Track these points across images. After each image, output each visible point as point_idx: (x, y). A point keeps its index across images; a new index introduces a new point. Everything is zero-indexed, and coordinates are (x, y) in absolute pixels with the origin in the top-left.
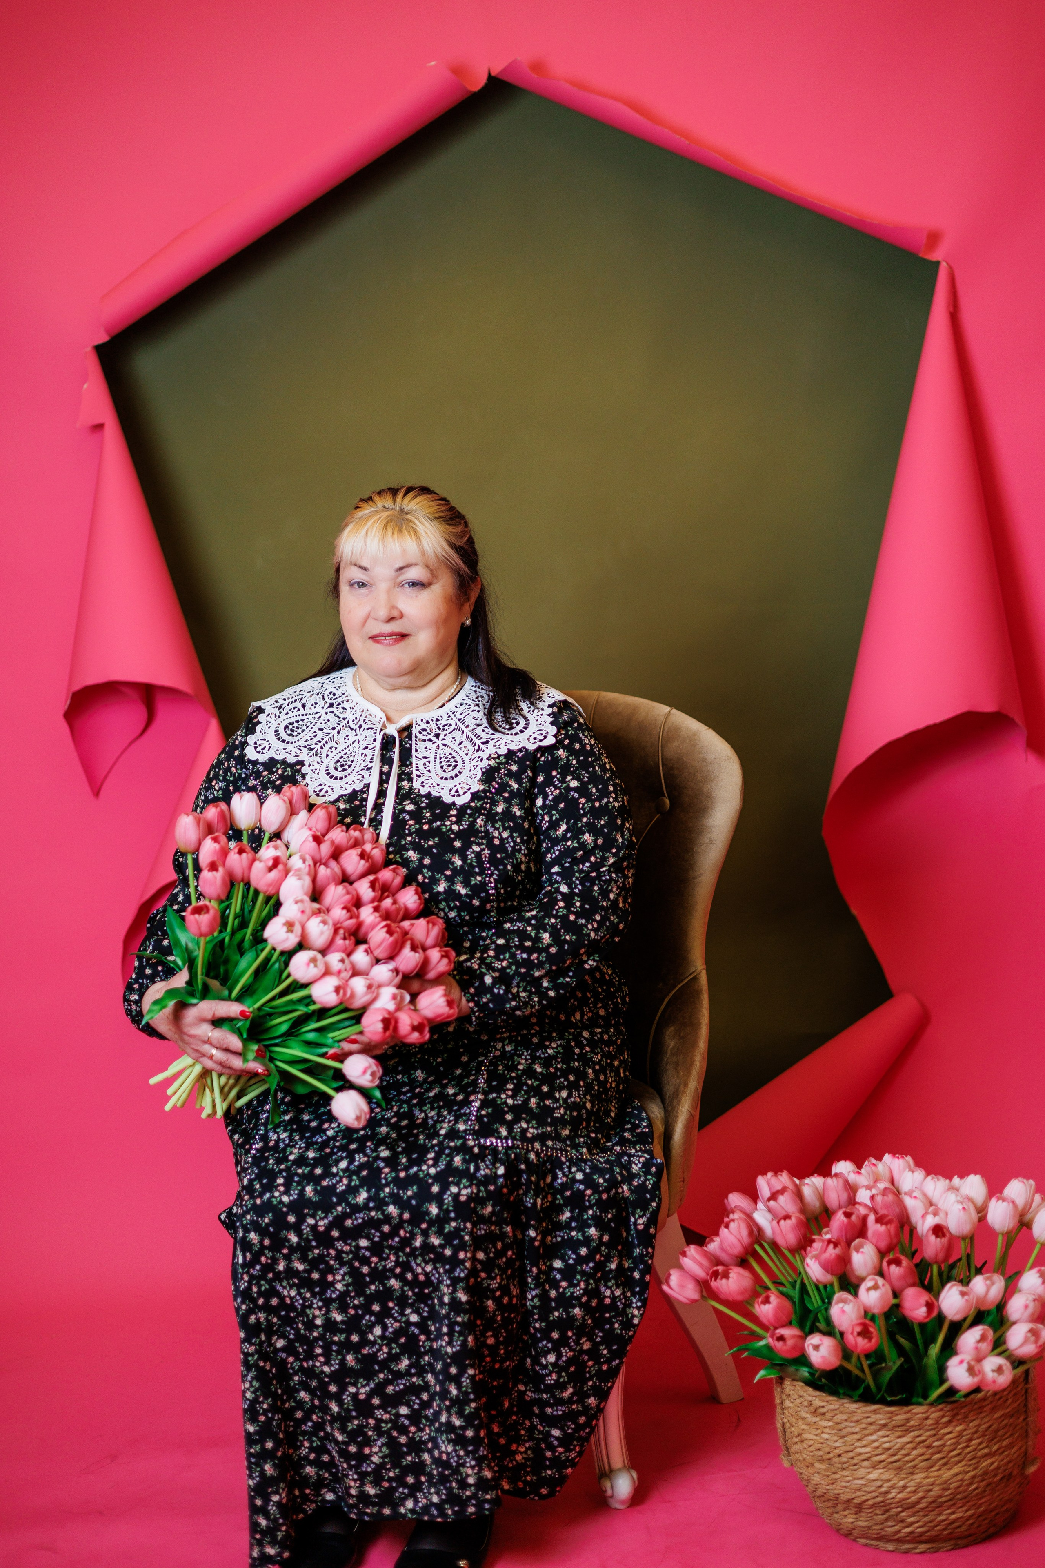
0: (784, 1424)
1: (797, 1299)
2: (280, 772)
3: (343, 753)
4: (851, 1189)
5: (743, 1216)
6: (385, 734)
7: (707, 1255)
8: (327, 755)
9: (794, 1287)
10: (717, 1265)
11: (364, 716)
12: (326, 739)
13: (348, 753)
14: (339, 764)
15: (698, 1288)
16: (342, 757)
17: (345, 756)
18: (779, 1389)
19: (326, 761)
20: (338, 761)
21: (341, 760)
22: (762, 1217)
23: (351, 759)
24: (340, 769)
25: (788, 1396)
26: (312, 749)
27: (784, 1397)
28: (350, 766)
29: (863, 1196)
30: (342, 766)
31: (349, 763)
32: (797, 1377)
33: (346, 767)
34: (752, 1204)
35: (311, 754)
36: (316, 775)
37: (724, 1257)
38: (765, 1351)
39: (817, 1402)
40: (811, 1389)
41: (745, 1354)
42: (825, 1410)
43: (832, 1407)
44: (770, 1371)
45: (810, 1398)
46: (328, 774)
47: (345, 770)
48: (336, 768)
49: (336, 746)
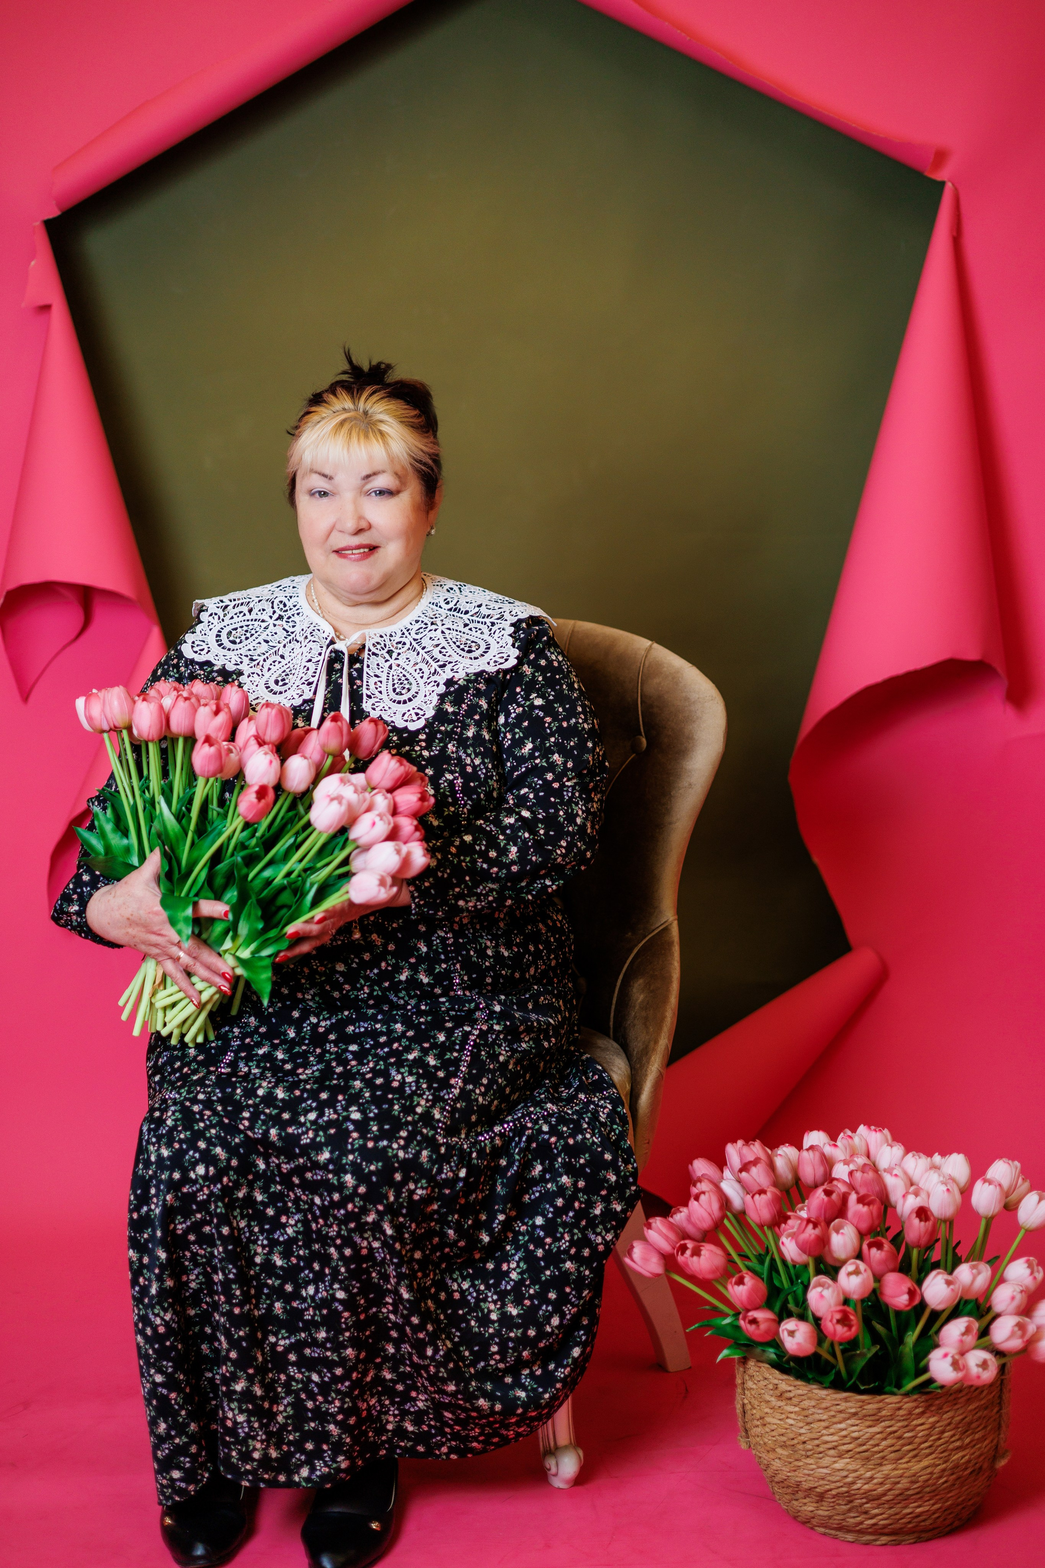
0: (744, 1405)
1: (765, 1276)
3: (286, 667)
4: (828, 1163)
5: (711, 1186)
6: (333, 649)
7: (672, 1227)
8: (269, 669)
9: (761, 1262)
10: (684, 1239)
13: (291, 666)
15: (662, 1262)
16: (284, 671)
17: (287, 671)
18: (741, 1369)
19: (267, 674)
20: (280, 675)
21: (283, 674)
22: (730, 1187)
23: (293, 672)
25: (751, 1376)
26: (253, 660)
27: (746, 1378)
29: (841, 1172)
30: (283, 680)
31: (290, 677)
32: (763, 1358)
33: (287, 681)
34: (719, 1172)
36: (254, 687)
37: (690, 1229)
38: (729, 1330)
39: (783, 1386)
40: (777, 1372)
41: (709, 1333)
42: (791, 1395)
43: (800, 1392)
44: (733, 1351)
45: (776, 1382)
46: (267, 687)
47: (285, 684)
48: (277, 683)
49: (279, 659)
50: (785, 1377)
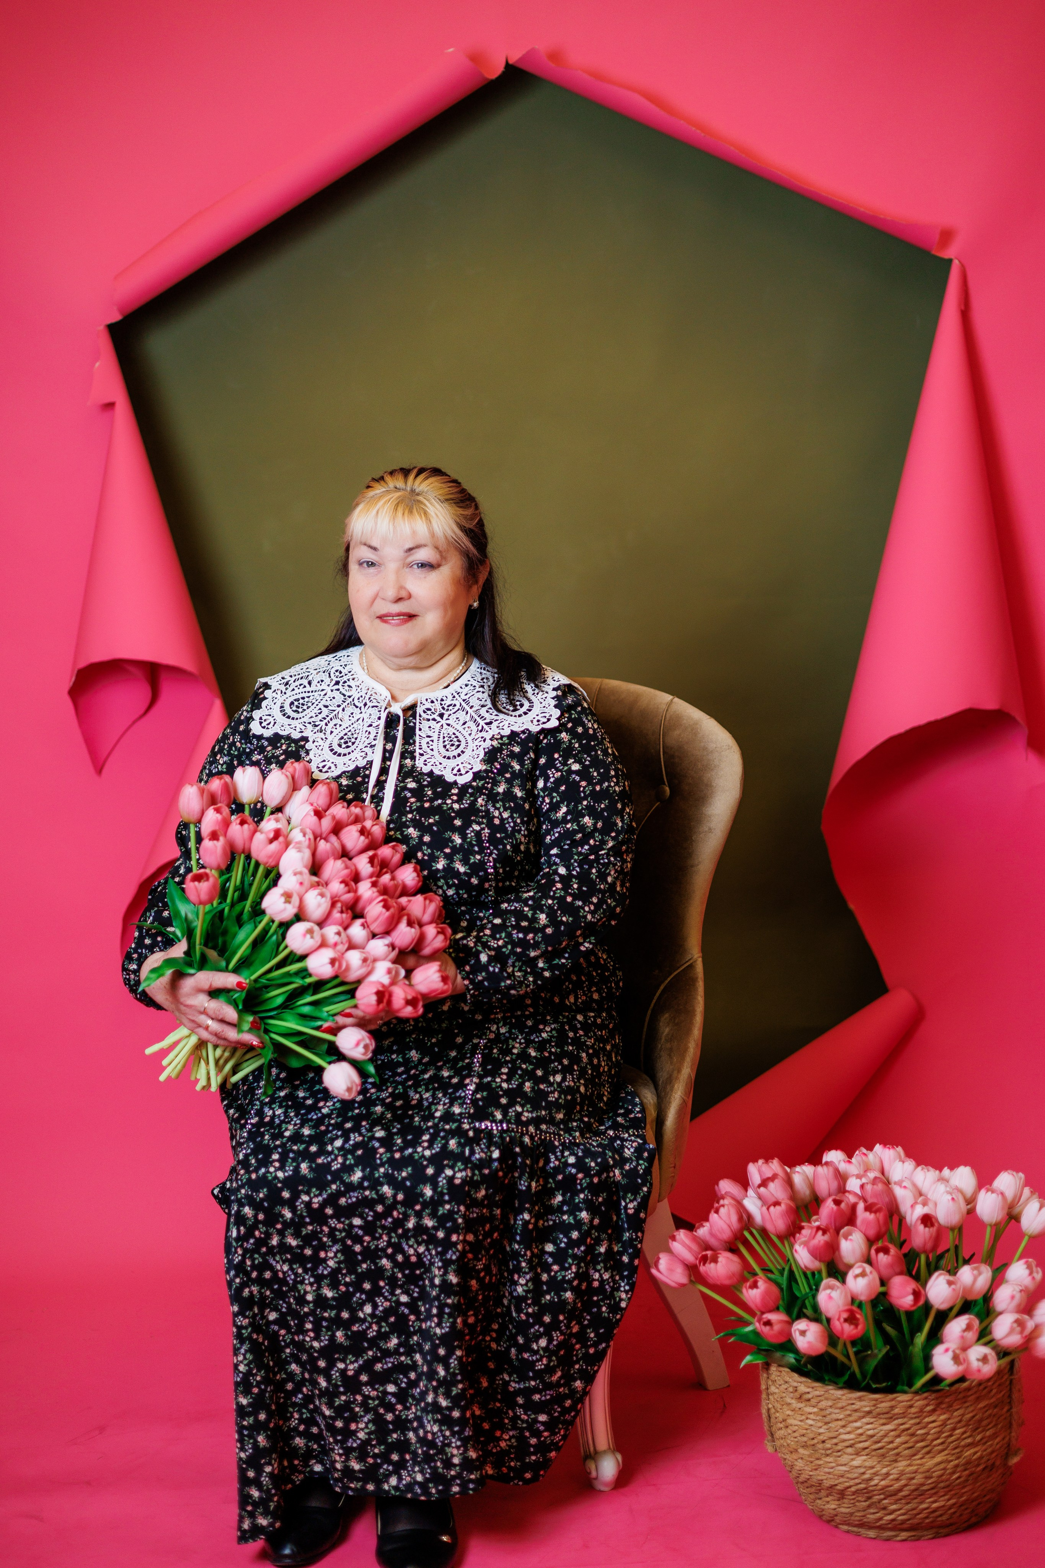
0: (769, 1409)
1: (784, 1286)
2: (284, 747)
3: (347, 730)
4: (841, 1178)
5: (733, 1202)
6: (389, 713)
7: (695, 1239)
8: (332, 732)
9: (782, 1275)
10: (706, 1250)
11: (369, 694)
12: (330, 716)
13: (353, 730)
14: (343, 741)
15: (686, 1272)
16: (346, 734)
17: (349, 734)
18: (765, 1375)
19: (330, 737)
20: (342, 738)
21: (345, 737)
22: (752, 1204)
23: (355, 736)
25: (774, 1381)
26: (316, 726)
27: (770, 1383)
28: (353, 743)
29: (853, 1185)
30: (346, 743)
31: (353, 740)
32: (783, 1363)
33: (350, 744)
34: (743, 1191)
36: (319, 751)
37: (713, 1242)
38: (752, 1336)
39: (802, 1388)
40: (796, 1375)
41: (732, 1339)
42: (809, 1396)
43: (817, 1393)
44: (757, 1356)
45: (795, 1384)
46: (332, 750)
47: (348, 747)
48: (340, 746)
49: (340, 723)
50: (803, 1379)
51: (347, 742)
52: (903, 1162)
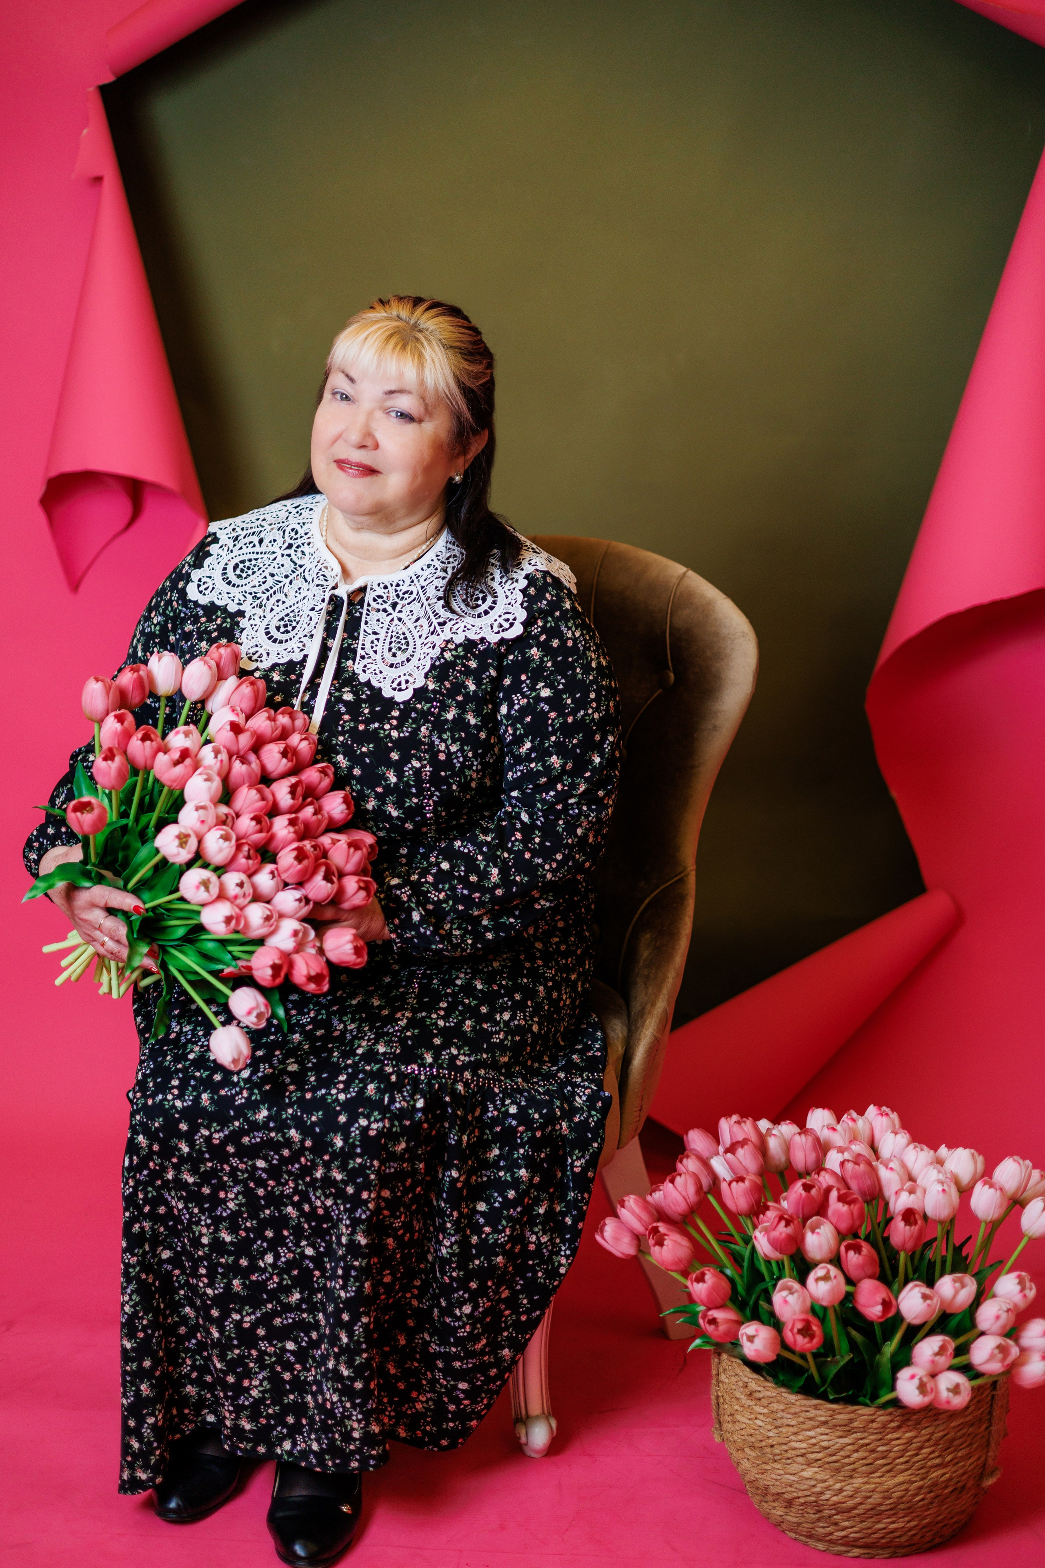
0: (718, 1397)
2: (219, 622)
3: (290, 609)
4: (821, 1149)
6: (336, 597)
7: (647, 1206)
8: (272, 610)
11: (318, 568)
12: (275, 589)
13: (296, 611)
14: (282, 623)
15: (633, 1243)
16: (287, 615)
17: (291, 615)
18: (716, 1360)
19: (269, 616)
20: (282, 619)
21: (286, 619)
23: (298, 619)
24: (282, 630)
25: (725, 1370)
26: (259, 598)
27: (721, 1370)
28: (294, 628)
29: (833, 1160)
30: (285, 626)
31: (294, 624)
33: (290, 628)
34: (712, 1148)
35: (255, 604)
36: (253, 632)
37: (666, 1213)
39: (754, 1386)
46: (267, 633)
47: (288, 632)
48: (278, 628)
49: (284, 599)
51: (287, 625)
52: (896, 1133)
